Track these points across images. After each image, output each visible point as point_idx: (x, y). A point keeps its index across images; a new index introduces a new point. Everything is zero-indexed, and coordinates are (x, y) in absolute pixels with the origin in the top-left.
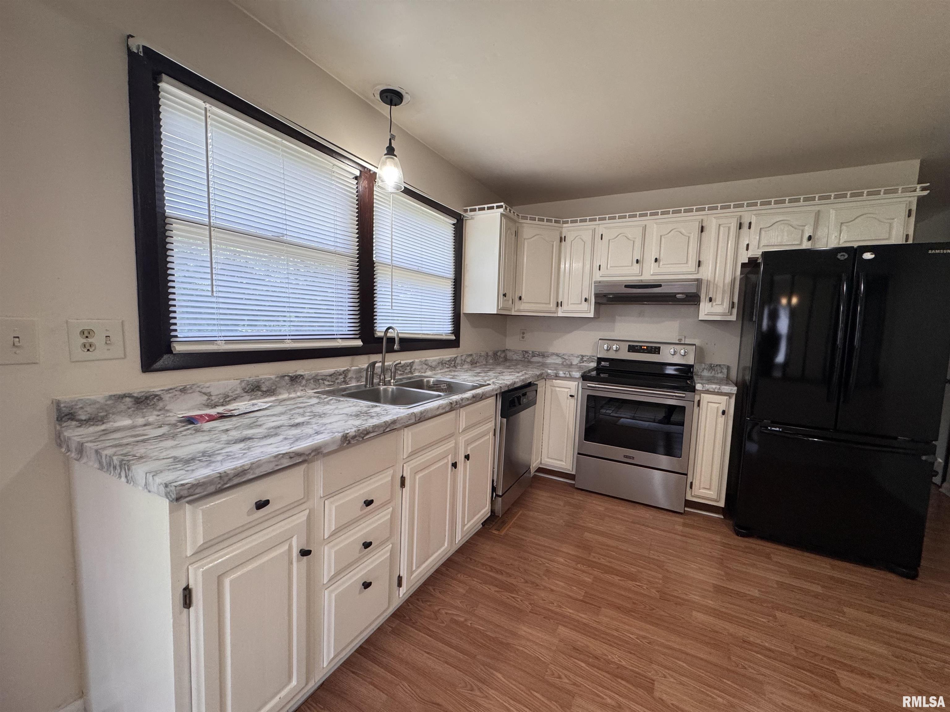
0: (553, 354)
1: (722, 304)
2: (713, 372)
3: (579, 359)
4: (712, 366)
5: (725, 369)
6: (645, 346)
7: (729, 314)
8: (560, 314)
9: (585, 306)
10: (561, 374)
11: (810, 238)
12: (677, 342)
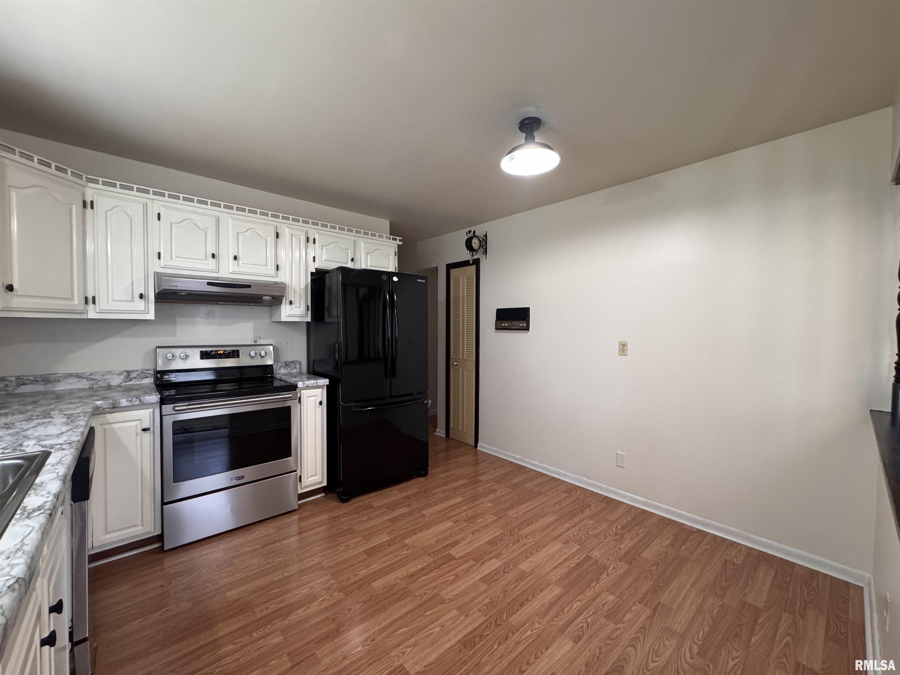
0: (70, 375)
1: (300, 307)
2: (289, 369)
3: (122, 377)
4: (288, 363)
5: (298, 364)
6: (221, 351)
7: (306, 316)
8: (92, 315)
9: (140, 305)
10: (124, 402)
11: (352, 260)
12: (253, 343)
